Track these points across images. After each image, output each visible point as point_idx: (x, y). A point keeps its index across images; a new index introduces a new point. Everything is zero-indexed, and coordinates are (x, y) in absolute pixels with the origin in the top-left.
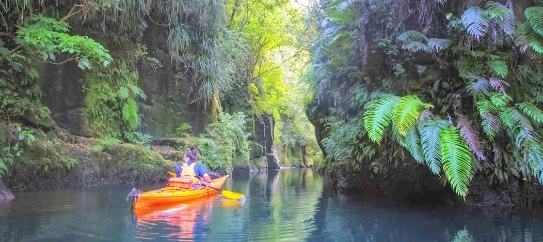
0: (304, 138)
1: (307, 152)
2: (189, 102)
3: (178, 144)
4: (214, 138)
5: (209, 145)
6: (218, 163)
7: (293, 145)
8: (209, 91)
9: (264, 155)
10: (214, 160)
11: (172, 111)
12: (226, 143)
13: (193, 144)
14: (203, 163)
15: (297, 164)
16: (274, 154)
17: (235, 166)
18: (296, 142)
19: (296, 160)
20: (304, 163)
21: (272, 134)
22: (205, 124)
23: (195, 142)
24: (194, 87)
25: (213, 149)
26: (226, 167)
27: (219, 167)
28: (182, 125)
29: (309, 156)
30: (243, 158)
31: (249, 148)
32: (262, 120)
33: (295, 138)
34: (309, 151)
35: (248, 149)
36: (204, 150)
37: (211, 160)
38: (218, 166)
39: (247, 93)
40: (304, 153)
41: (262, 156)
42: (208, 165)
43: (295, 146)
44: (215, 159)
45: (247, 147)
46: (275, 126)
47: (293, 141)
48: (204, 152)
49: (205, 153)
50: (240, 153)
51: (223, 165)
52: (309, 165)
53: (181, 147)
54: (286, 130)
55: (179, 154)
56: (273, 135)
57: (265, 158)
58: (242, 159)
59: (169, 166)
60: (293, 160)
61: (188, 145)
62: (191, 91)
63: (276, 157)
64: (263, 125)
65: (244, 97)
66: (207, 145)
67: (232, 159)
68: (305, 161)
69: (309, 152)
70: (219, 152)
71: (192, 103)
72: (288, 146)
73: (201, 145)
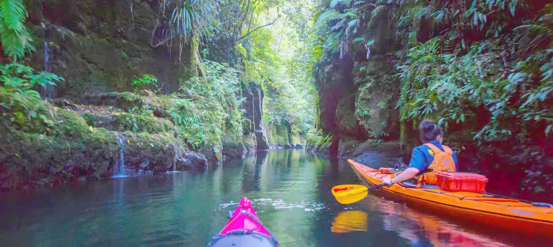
0: (290, 116)
1: (293, 130)
2: (154, 44)
3: (129, 102)
4: (195, 100)
5: (187, 108)
6: (201, 138)
7: (278, 122)
8: (187, 25)
9: (252, 131)
10: (194, 133)
11: (125, 55)
12: (212, 108)
13: (158, 105)
14: (176, 135)
15: (282, 143)
16: (262, 131)
17: (224, 143)
18: (282, 120)
19: (281, 139)
20: (290, 143)
21: (260, 109)
22: (180, 80)
23: (163, 102)
24: (162, 20)
25: (193, 116)
26: (213, 144)
27: (203, 143)
28: (142, 78)
29: (294, 135)
30: (234, 131)
31: (242, 119)
32: (251, 90)
33: (280, 115)
34: (294, 129)
35: (240, 121)
36: (179, 116)
37: (190, 132)
38: (201, 142)
39: (234, 54)
40: (290, 132)
41: (250, 133)
42: (185, 140)
43: (281, 124)
44: (197, 131)
45: (239, 117)
46: (263, 99)
47: (279, 119)
48: (178, 119)
49: (180, 121)
50: (231, 125)
51: (209, 141)
52: (295, 145)
53: (136, 108)
54: (272, 106)
55: (128, 119)
56: (262, 110)
57: (254, 135)
58: (233, 133)
59: (98, 140)
60: (278, 139)
61: (149, 105)
62: (156, 26)
63: (265, 134)
64: (252, 96)
65: (230, 60)
66: (182, 108)
67: (221, 132)
68: (290, 140)
69: (294, 131)
70: (202, 119)
71: (158, 45)
72: (274, 124)
73: (173, 108)
